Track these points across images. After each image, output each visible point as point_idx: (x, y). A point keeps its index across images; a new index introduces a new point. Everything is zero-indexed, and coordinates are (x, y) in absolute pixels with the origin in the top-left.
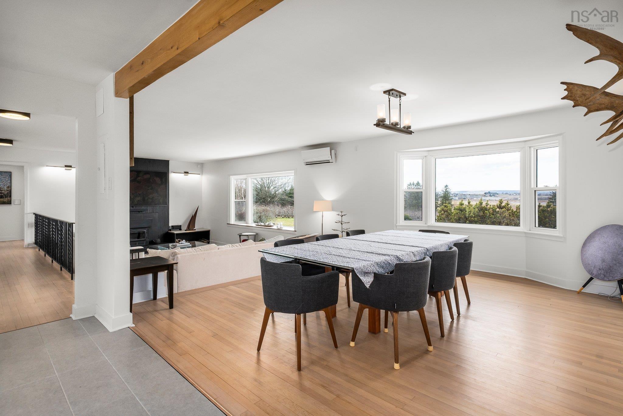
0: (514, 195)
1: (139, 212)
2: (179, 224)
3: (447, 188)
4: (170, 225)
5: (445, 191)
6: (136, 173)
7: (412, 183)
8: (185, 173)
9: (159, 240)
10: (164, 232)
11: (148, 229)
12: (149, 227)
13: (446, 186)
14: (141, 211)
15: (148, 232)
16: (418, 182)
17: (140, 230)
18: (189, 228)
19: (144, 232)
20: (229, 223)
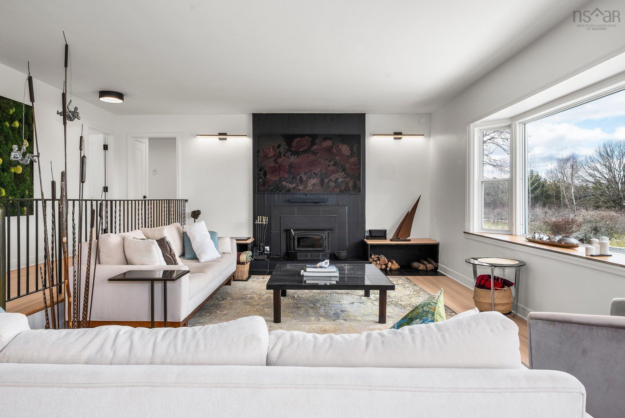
1: (316, 203)
2: (383, 228)
4: (367, 228)
6: (311, 139)
8: (396, 134)
9: (344, 254)
10: (357, 240)
11: (328, 233)
12: (331, 230)
14: (319, 202)
15: (328, 237)
17: (316, 233)
18: (397, 236)
19: (320, 237)
20: (469, 232)
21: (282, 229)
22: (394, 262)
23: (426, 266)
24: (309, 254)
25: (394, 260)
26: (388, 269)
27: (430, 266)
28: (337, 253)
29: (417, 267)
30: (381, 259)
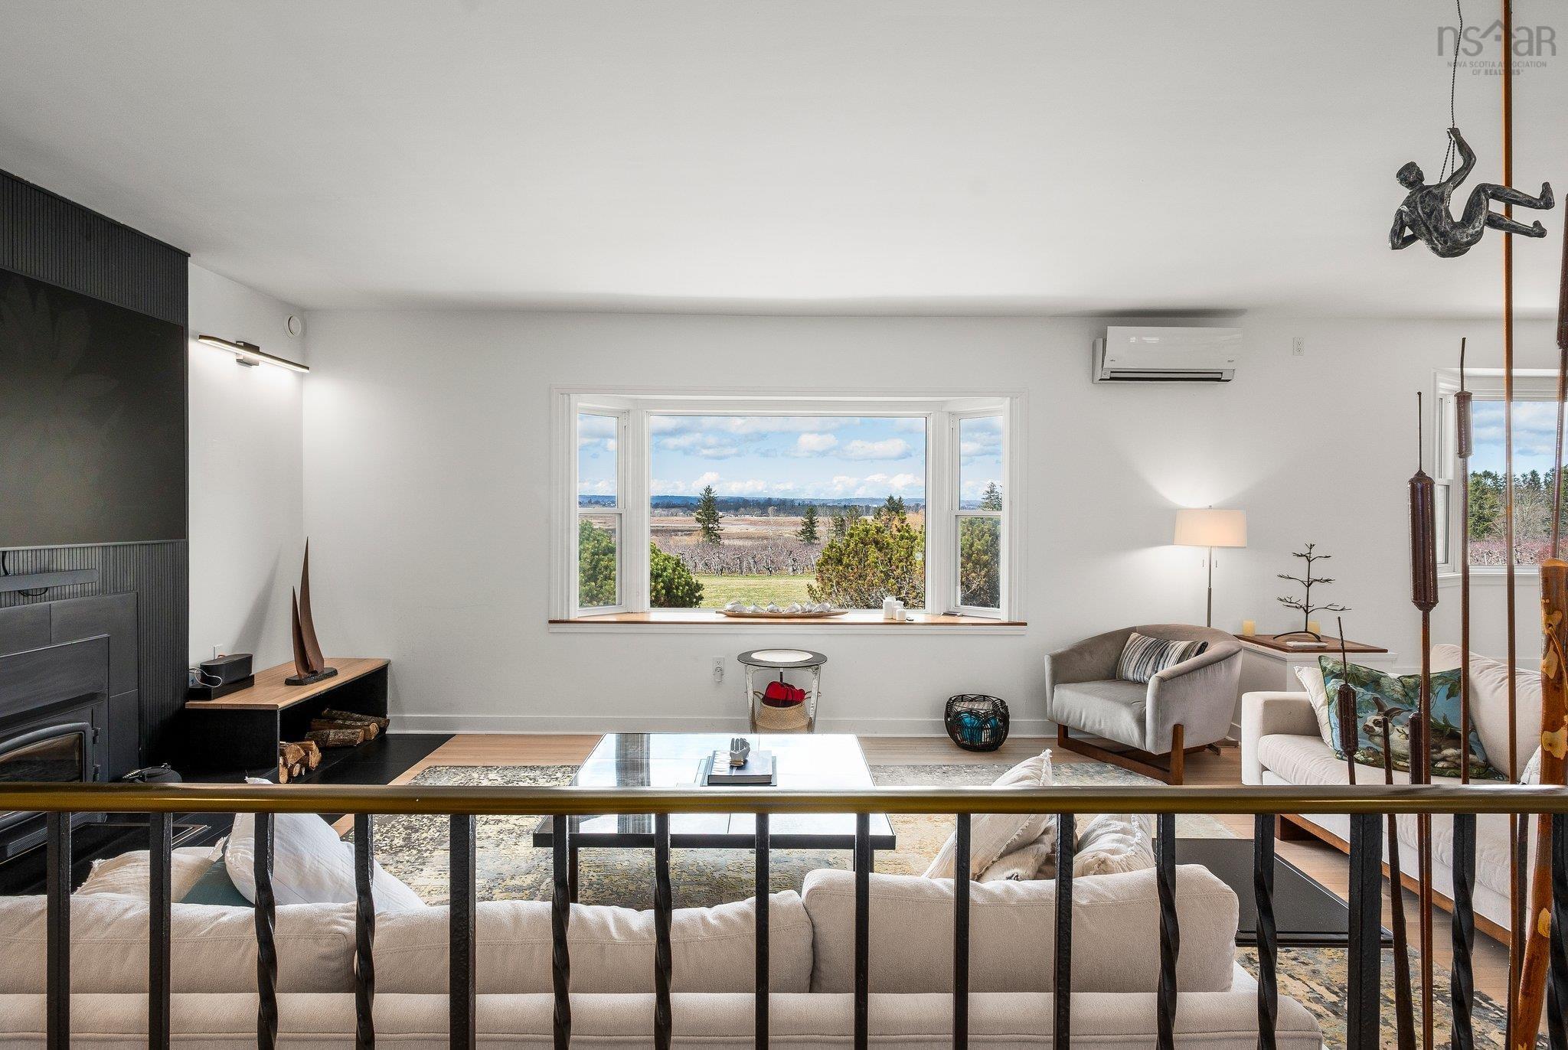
2: (223, 649)
8: (245, 345)
15: (97, 730)
18: (306, 669)
19: (76, 735)
20: (565, 618)
22: (314, 746)
23: (367, 732)
27: (373, 729)
29: (351, 741)
30: (287, 751)
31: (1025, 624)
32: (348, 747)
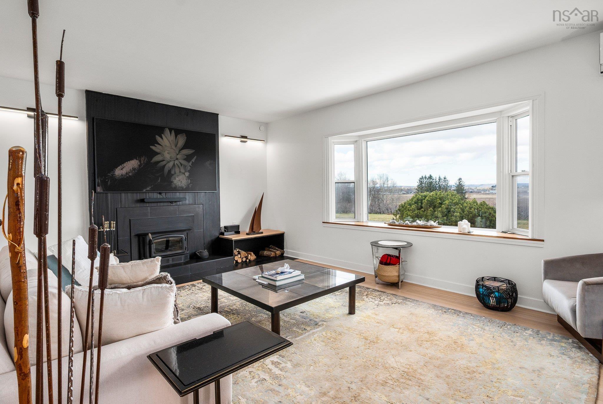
0: (522, 187)
1: (171, 202)
2: (236, 223)
3: (461, 181)
4: (223, 224)
5: (458, 184)
7: (424, 177)
8: (243, 137)
9: (206, 253)
10: (213, 238)
11: (188, 233)
12: (189, 230)
13: (460, 179)
14: (175, 202)
15: (188, 238)
16: (430, 175)
17: (175, 235)
18: (252, 230)
19: (180, 238)
20: (328, 222)
21: (133, 234)
22: (252, 254)
23: (275, 253)
24: (170, 259)
25: (251, 252)
26: (248, 261)
27: (278, 253)
28: (198, 252)
29: (269, 255)
30: (241, 253)
31: (543, 241)
32: (268, 257)
